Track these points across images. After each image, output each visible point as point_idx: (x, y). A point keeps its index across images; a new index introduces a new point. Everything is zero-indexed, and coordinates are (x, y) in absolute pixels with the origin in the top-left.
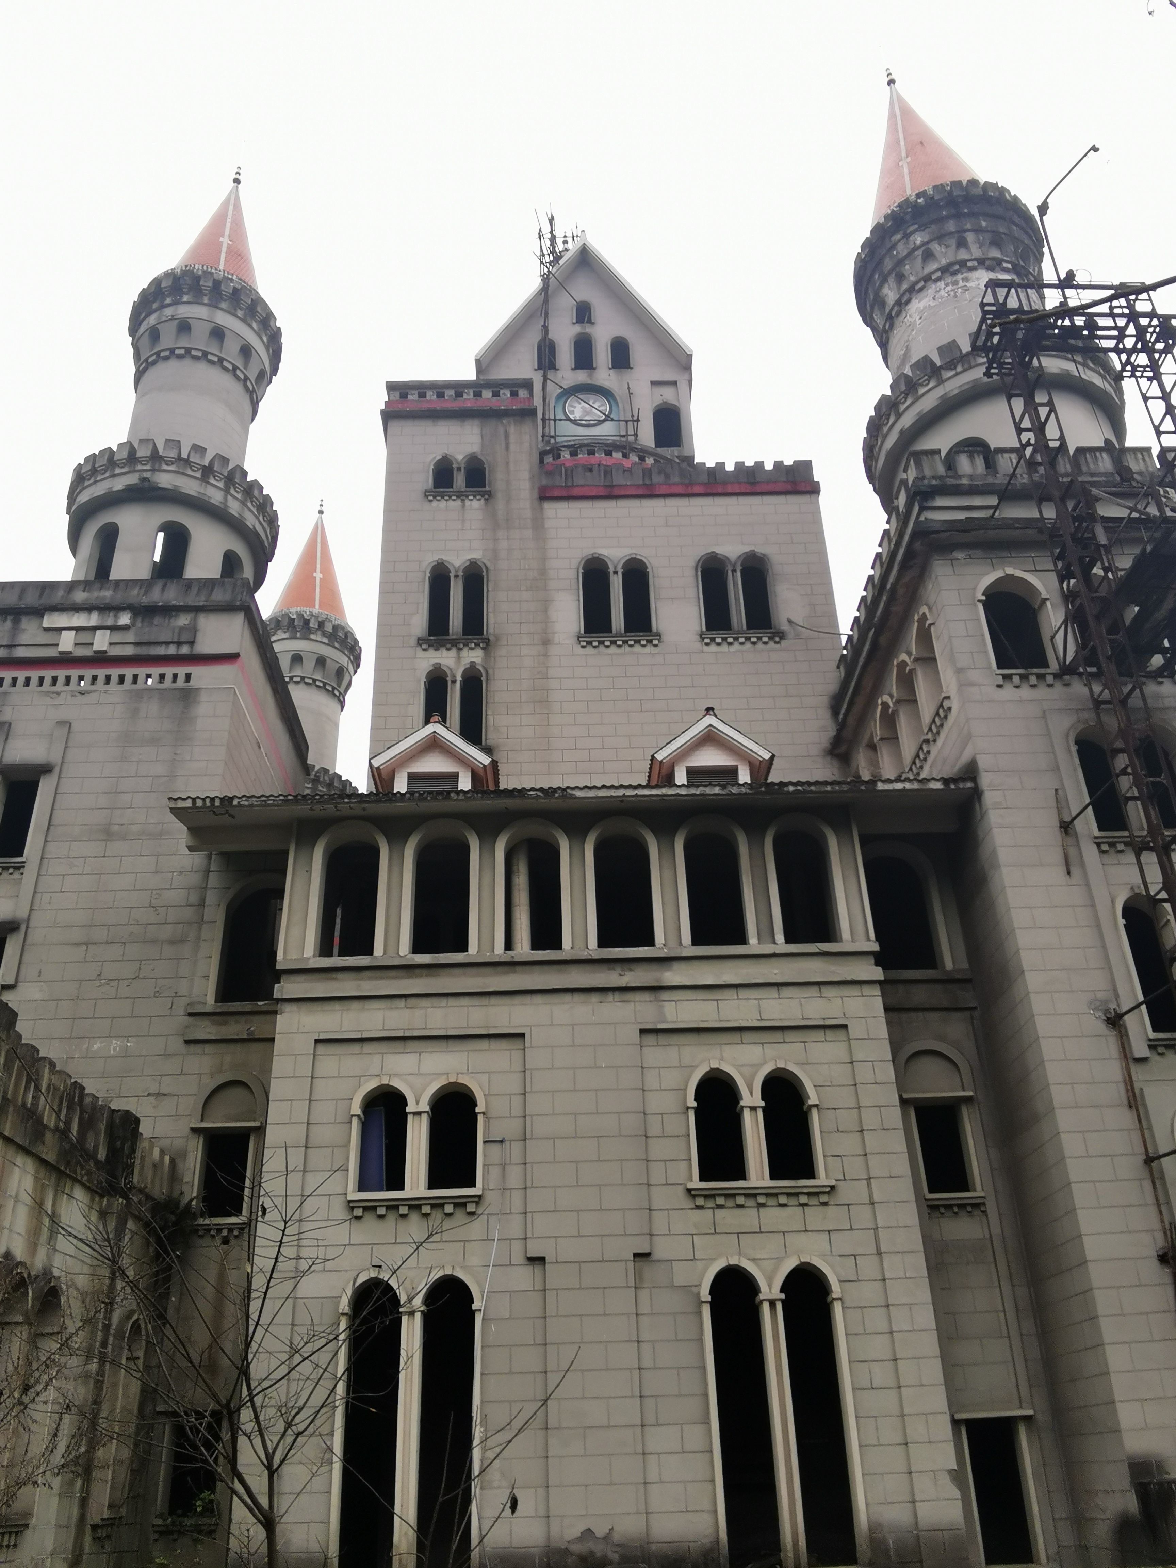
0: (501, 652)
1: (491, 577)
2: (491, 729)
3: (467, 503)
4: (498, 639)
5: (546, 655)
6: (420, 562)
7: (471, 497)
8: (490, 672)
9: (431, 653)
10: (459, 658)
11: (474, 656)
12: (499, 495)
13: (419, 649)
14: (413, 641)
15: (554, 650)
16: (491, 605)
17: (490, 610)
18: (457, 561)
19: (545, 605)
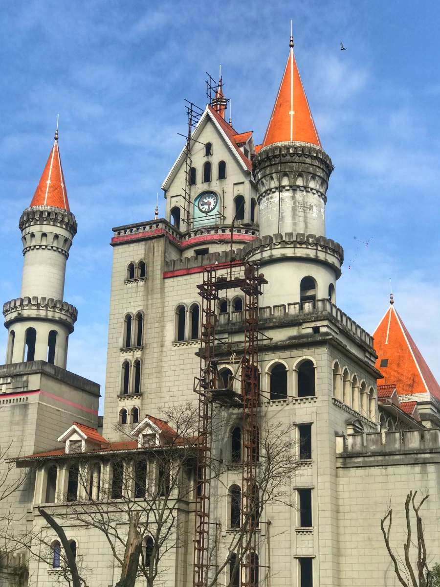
0: (147, 351)
1: (145, 318)
2: (142, 385)
3: (139, 283)
4: (146, 346)
5: (162, 352)
6: (122, 313)
7: (140, 281)
8: (143, 360)
9: (125, 354)
10: (133, 355)
11: (138, 354)
12: (150, 278)
13: (121, 353)
14: (119, 350)
15: (165, 349)
16: (145, 331)
17: (144, 333)
18: (134, 312)
19: (163, 328)
